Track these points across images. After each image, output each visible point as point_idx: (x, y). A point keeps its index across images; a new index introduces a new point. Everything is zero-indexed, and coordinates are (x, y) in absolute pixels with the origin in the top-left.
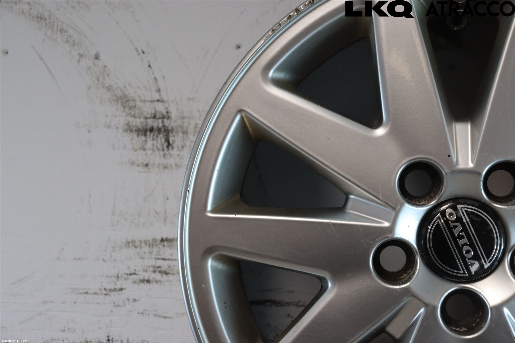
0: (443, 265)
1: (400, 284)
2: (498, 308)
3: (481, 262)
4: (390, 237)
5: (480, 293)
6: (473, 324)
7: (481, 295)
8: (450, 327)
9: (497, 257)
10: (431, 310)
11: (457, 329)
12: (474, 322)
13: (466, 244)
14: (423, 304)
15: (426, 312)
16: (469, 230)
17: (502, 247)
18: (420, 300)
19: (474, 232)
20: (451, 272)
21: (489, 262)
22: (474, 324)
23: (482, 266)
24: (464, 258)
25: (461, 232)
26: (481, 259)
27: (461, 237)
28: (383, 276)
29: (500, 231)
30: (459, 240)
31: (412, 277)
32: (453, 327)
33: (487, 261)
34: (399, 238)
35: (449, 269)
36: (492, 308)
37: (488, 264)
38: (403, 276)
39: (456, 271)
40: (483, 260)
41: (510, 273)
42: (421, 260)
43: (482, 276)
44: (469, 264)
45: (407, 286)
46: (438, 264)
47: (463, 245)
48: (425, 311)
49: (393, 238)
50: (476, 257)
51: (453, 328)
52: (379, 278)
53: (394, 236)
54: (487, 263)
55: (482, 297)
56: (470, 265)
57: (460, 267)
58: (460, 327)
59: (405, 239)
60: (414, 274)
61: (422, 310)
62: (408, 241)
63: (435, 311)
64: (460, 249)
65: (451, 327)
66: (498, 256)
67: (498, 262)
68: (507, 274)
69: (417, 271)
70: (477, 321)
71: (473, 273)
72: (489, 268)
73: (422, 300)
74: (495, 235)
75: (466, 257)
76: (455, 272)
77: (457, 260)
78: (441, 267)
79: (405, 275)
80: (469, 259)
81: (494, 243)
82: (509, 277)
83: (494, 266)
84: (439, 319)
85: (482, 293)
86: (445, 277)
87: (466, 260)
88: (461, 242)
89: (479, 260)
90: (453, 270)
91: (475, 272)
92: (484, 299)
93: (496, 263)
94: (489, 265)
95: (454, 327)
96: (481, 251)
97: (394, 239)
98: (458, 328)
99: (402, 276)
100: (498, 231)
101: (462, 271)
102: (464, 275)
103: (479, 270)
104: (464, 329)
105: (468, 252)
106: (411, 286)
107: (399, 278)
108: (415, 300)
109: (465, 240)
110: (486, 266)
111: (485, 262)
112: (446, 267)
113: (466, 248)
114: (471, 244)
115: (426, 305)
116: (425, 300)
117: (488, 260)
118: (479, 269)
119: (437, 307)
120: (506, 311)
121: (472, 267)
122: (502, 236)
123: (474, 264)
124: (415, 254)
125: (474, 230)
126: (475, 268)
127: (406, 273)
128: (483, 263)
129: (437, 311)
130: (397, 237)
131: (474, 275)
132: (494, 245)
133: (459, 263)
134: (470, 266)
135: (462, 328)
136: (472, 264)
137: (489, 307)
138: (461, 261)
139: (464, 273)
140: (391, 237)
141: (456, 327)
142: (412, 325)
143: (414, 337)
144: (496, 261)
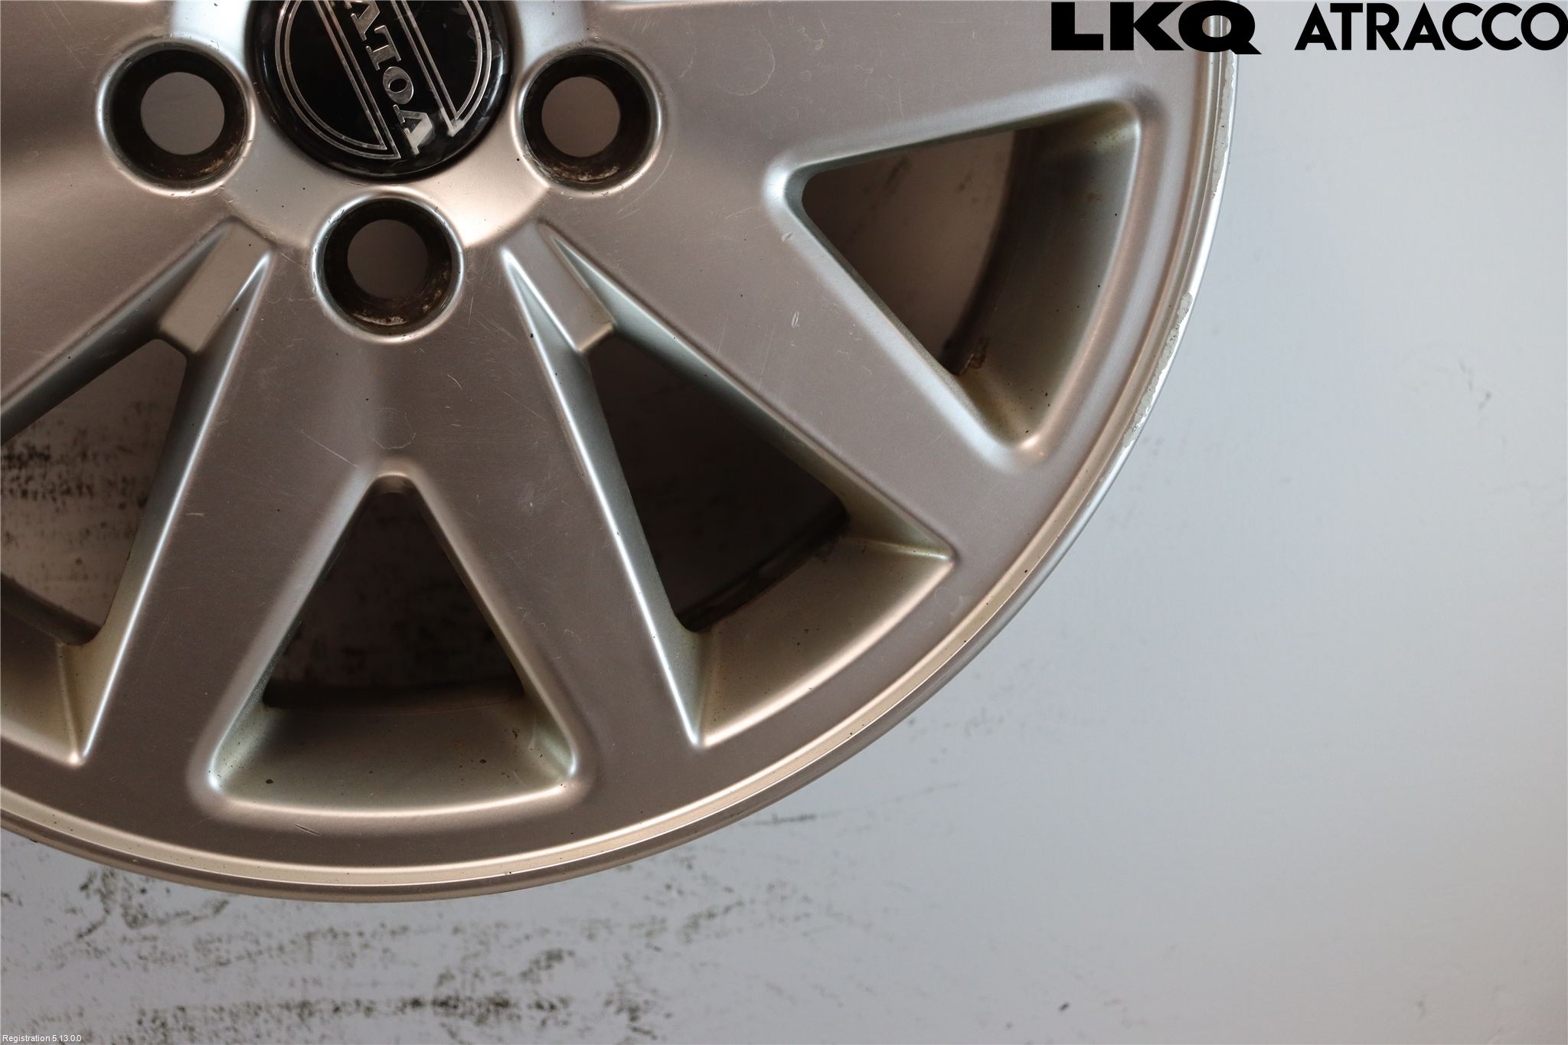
0: (327, 127)
1: (193, 187)
2: (486, 253)
3: (438, 117)
4: (156, 38)
5: (436, 209)
6: (423, 306)
7: (437, 215)
8: (355, 315)
9: (485, 101)
10: (290, 261)
11: (377, 322)
12: (426, 299)
13: (392, 62)
14: (265, 244)
15: (277, 266)
16: (400, 17)
17: (501, 72)
18: (257, 233)
19: (415, 25)
20: (351, 149)
21: (462, 117)
22: (426, 307)
23: (440, 128)
24: (385, 104)
25: (376, 23)
26: (437, 109)
27: (377, 40)
28: (152, 165)
29: (493, 23)
30: (373, 49)
31: (232, 164)
32: (365, 316)
33: (457, 114)
34: (187, 40)
35: (343, 137)
36: (466, 252)
37: (460, 121)
38: (213, 167)
39: (365, 146)
40: (443, 110)
41: (523, 148)
42: (260, 113)
43: (442, 159)
44: (404, 123)
45: (216, 191)
46: (310, 125)
47: (384, 65)
48: (273, 266)
49: (168, 41)
50: (424, 103)
51: (365, 319)
52: (129, 167)
53: (168, 35)
54: (456, 119)
55: (442, 220)
56: (405, 125)
57: (377, 132)
58: (386, 315)
59: (206, 46)
60: (237, 154)
61: (264, 261)
62: (216, 52)
63: (301, 263)
64: (375, 78)
65: (360, 316)
66: (486, 97)
67: (488, 118)
68: (515, 152)
69: (248, 146)
70: (436, 295)
71: (416, 151)
72: (464, 133)
73: (263, 232)
74: (478, 35)
75: (395, 100)
76: (362, 149)
77: (368, 112)
78: (319, 133)
79: (220, 162)
80: (402, 107)
81: (476, 58)
82: (518, 160)
83: (478, 130)
84: (316, 289)
85: (441, 207)
86: (335, 164)
87: (393, 110)
88: (378, 54)
89: (432, 110)
90: (356, 142)
91: (421, 147)
92: (447, 225)
93: (482, 119)
94: (462, 124)
95: (369, 316)
96: (437, 83)
97: (169, 44)
98: (380, 317)
99: (210, 166)
100: (488, 24)
101: (382, 146)
102: (392, 157)
103: (433, 141)
104: (397, 321)
105: (398, 84)
106: (229, 191)
107: (202, 171)
108: (241, 233)
109: (389, 50)
110: (454, 128)
111: (451, 117)
112: (335, 133)
113: (394, 72)
114: (409, 62)
115: (274, 245)
116: (272, 233)
117: (457, 110)
118: (433, 138)
119: (309, 253)
120: (509, 259)
121: (411, 130)
122: (500, 36)
123: (418, 122)
124: (243, 95)
125: (416, 19)
126: (419, 134)
127: (222, 156)
128: (443, 119)
129: (308, 265)
130: (181, 39)
131: (418, 155)
132: (475, 65)
134: (407, 130)
135: (393, 319)
136: (412, 124)
137: (460, 250)
138: (379, 114)
139: (390, 151)
140: (161, 37)
141: (375, 317)
142: (237, 310)
143: (240, 343)
144: (484, 114)
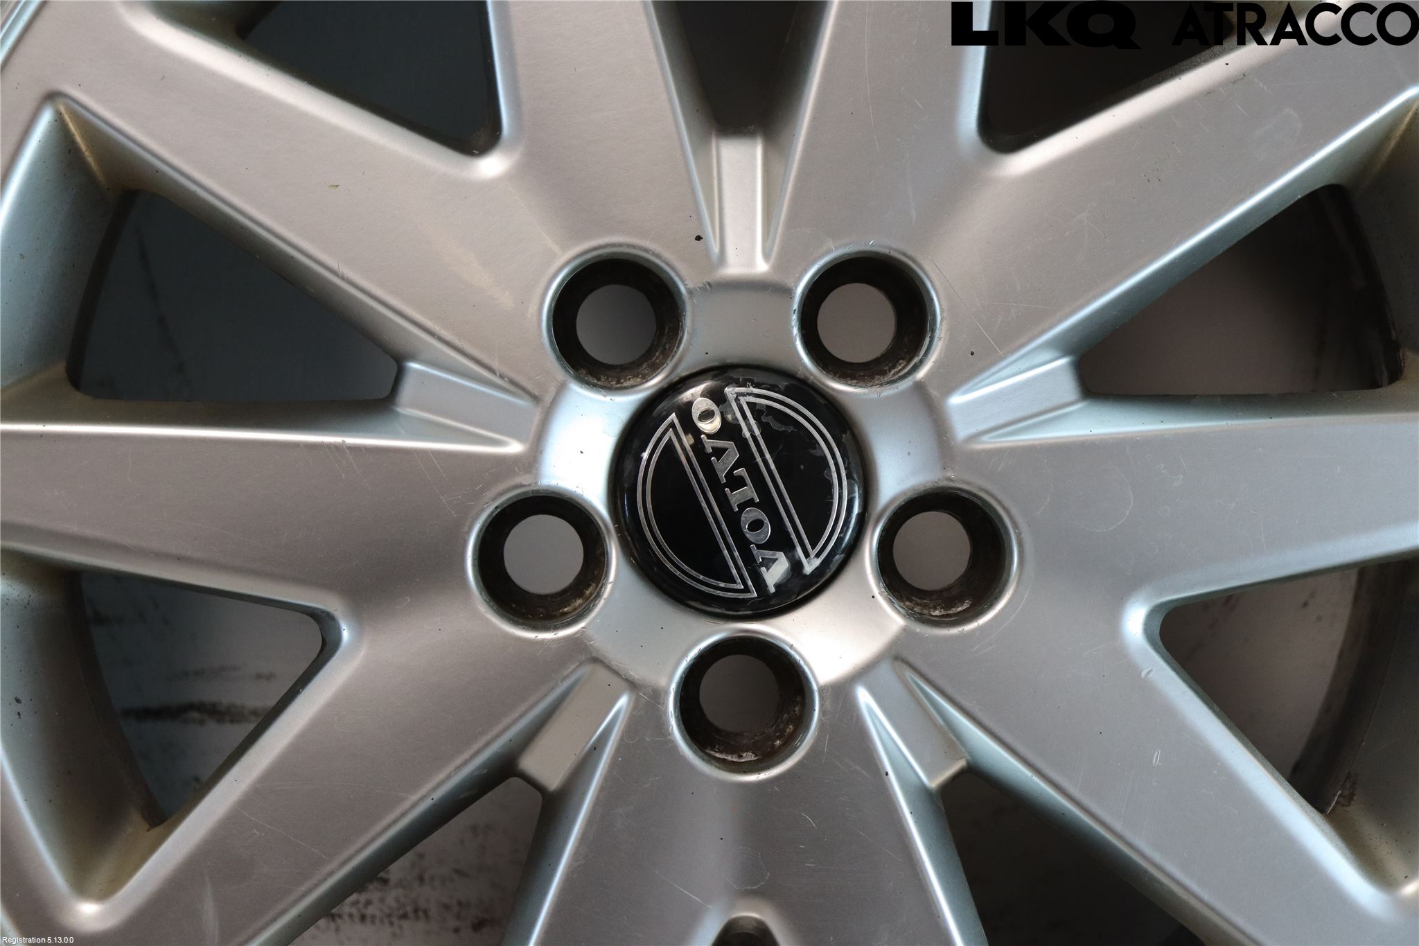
0: (686, 567)
1: (556, 628)
2: (841, 691)
3: (794, 556)
4: (524, 486)
5: (791, 647)
6: (774, 741)
7: (792, 652)
8: (707, 751)
9: (840, 540)
10: (648, 700)
11: (729, 758)
12: (778, 734)
13: (750, 503)
14: (624, 684)
15: (635, 707)
16: (759, 460)
17: (856, 510)
18: (616, 673)
19: (773, 467)
20: (708, 589)
21: (818, 555)
22: (778, 742)
23: (796, 566)
24: (743, 544)
25: (735, 466)
26: (794, 547)
27: (736, 483)
28: (514, 605)
29: (849, 463)
30: (732, 491)
31: (593, 606)
32: (716, 752)
33: (813, 553)
34: (553, 487)
35: (701, 577)
36: (821, 690)
37: (815, 559)
38: (573, 605)
39: (722, 585)
40: (799, 550)
41: (878, 585)
42: (620, 554)
43: (798, 596)
44: (761, 562)
45: (577, 633)
46: (669, 565)
47: (742, 506)
48: (631, 705)
49: (536, 488)
50: (781, 542)
51: (718, 755)
52: (494, 611)
53: (536, 483)
54: (812, 556)
55: (797, 657)
56: (762, 564)
57: (734, 571)
58: (737, 751)
59: (571, 493)
60: (598, 596)
61: (623, 702)
62: (581, 497)
63: (659, 703)
64: (733, 519)
65: (712, 753)
66: (842, 535)
67: (843, 555)
68: (869, 589)
69: (609, 587)
70: (788, 730)
71: (772, 590)
72: (819, 571)
73: (621, 673)
74: (835, 475)
75: (752, 540)
76: (719, 588)
77: (726, 552)
78: (678, 573)
79: (579, 601)
80: (759, 547)
81: (832, 497)
82: (873, 597)
83: (833, 567)
84: (672, 728)
85: (796, 645)
86: (693, 603)
87: (750, 550)
88: (736, 497)
89: (788, 548)
90: (713, 582)
91: (777, 586)
92: (802, 663)
93: (837, 557)
94: (817, 562)
95: (721, 752)
96: (794, 524)
97: (537, 491)
98: (732, 753)
99: (569, 605)
100: (844, 464)
101: (739, 586)
102: (746, 596)
103: (789, 579)
104: (749, 757)
105: (756, 525)
106: (590, 632)
107: (561, 611)
108: (602, 673)
109: (749, 492)
110: (809, 568)
111: (807, 555)
112: (693, 573)
113: (751, 514)
114: (766, 503)
115: (633, 685)
116: (631, 673)
117: (813, 549)
118: (790, 576)
119: (667, 692)
120: (863, 697)
121: (768, 569)
122: (855, 476)
123: (774, 560)
124: (604, 538)
125: (774, 462)
126: (776, 572)
127: (581, 595)
128: (799, 557)
129: (665, 704)
130: (549, 486)
131: (774, 593)
132: (831, 504)
133: (732, 558)
134: (763, 569)
135: (744, 755)
136: (768, 563)
137: (815, 687)
138: (736, 554)
139: (747, 590)
140: (530, 485)
141: (727, 753)
142: (595, 749)
143: (598, 783)
144: (839, 552)
